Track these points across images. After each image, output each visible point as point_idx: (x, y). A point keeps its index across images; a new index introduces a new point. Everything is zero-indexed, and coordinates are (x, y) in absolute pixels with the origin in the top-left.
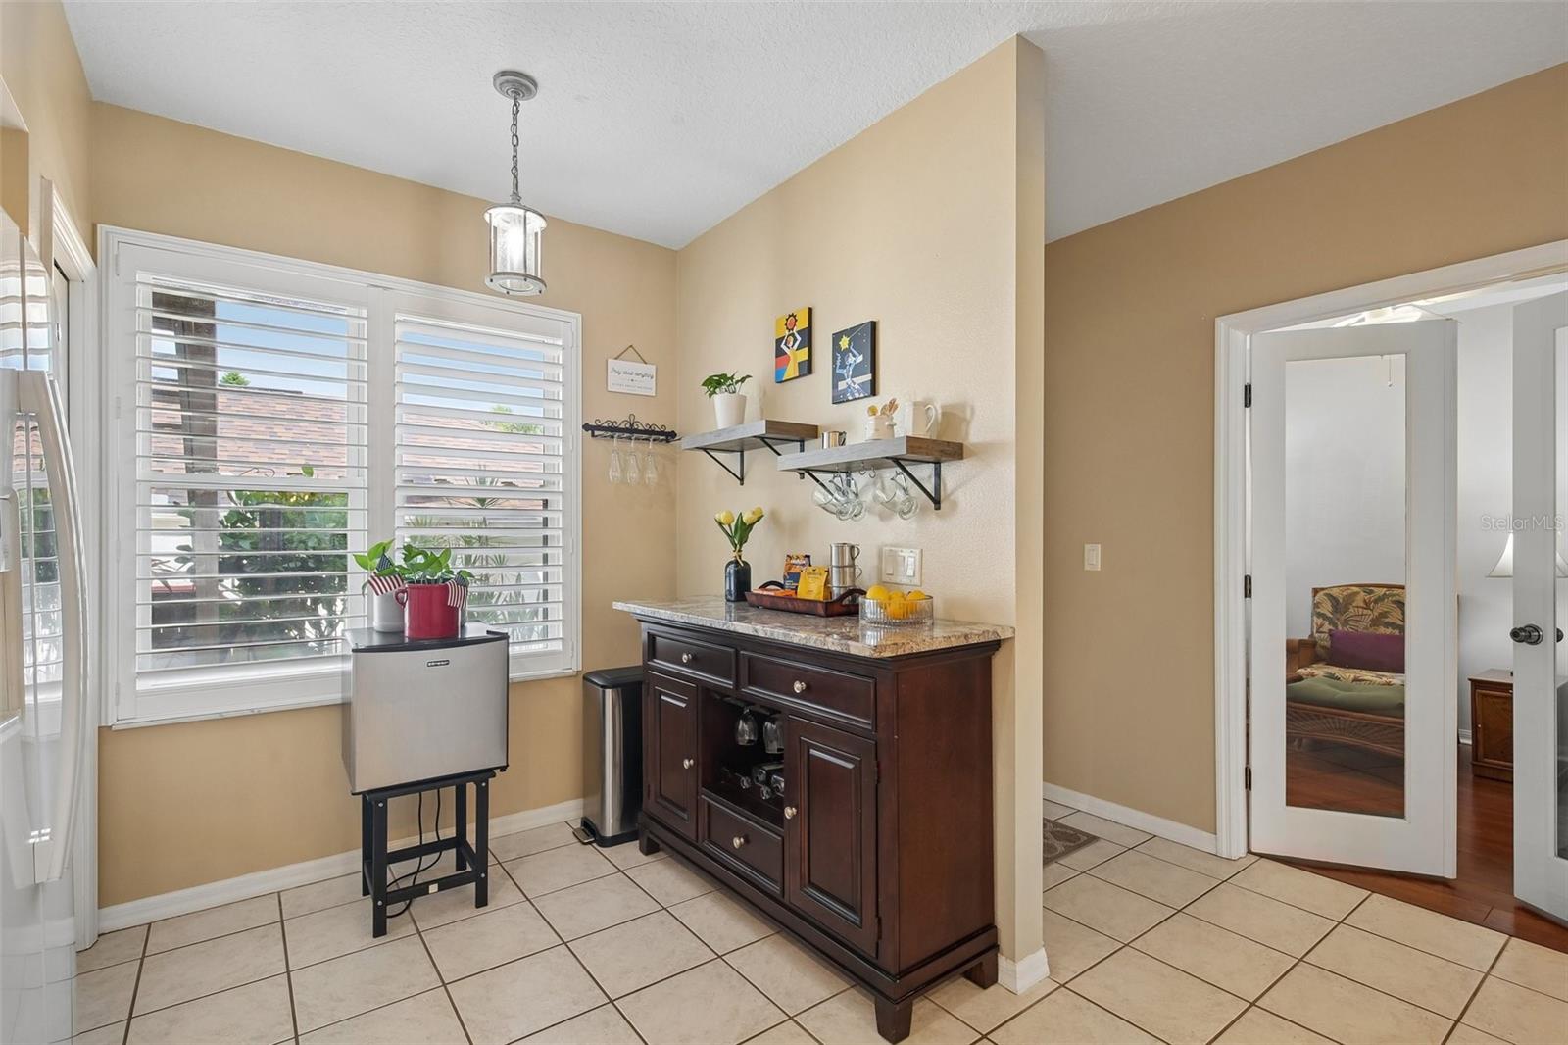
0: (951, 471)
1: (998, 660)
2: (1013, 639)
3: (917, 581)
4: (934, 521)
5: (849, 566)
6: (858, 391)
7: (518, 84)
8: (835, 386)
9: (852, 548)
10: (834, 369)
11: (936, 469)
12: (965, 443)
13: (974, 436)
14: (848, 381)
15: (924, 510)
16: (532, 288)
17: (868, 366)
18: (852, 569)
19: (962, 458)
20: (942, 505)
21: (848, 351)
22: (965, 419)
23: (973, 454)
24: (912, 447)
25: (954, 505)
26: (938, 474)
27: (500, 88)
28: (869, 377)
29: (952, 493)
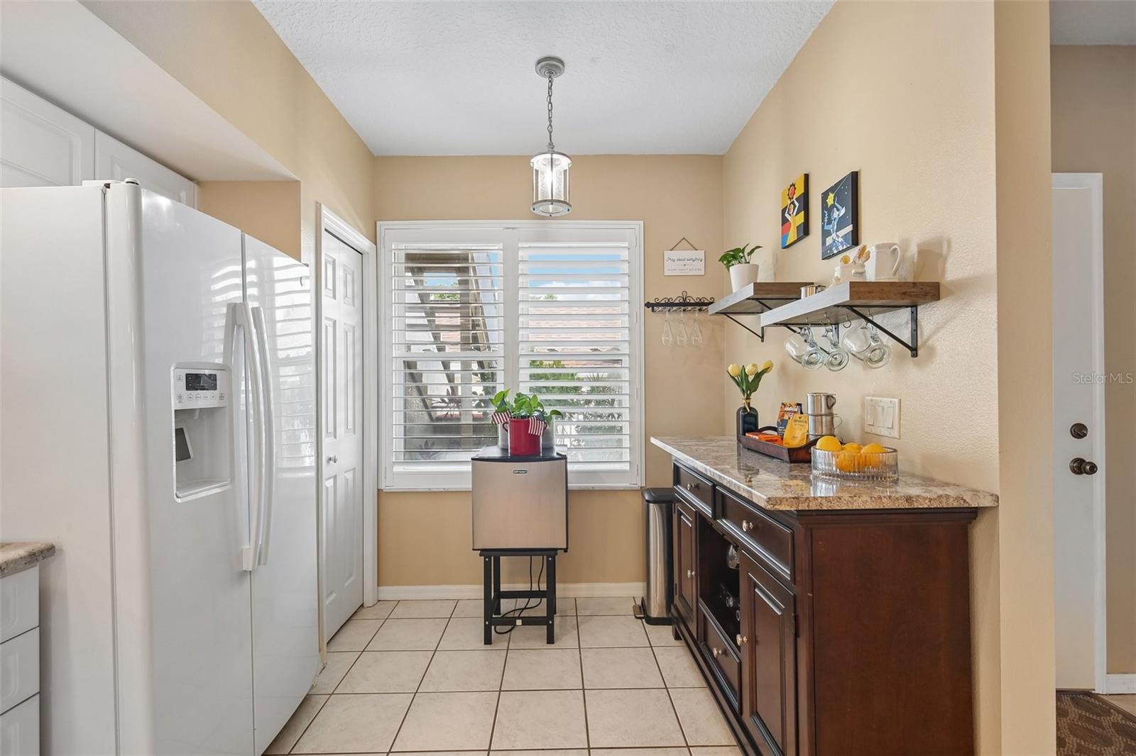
0: (930, 315)
1: (979, 531)
2: (998, 506)
3: (895, 433)
4: (912, 371)
5: (826, 415)
6: (842, 243)
7: (551, 66)
8: (824, 243)
9: (828, 397)
10: (823, 226)
11: (912, 313)
12: (942, 282)
13: (953, 272)
14: (834, 235)
15: (900, 357)
16: (562, 209)
17: (849, 217)
18: (829, 418)
19: (939, 299)
20: (919, 352)
21: (833, 206)
22: (940, 255)
23: (950, 293)
24: (857, 292)
25: (932, 351)
26: (915, 320)
27: (539, 72)
28: (850, 228)
29: (929, 338)
